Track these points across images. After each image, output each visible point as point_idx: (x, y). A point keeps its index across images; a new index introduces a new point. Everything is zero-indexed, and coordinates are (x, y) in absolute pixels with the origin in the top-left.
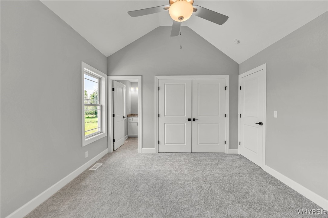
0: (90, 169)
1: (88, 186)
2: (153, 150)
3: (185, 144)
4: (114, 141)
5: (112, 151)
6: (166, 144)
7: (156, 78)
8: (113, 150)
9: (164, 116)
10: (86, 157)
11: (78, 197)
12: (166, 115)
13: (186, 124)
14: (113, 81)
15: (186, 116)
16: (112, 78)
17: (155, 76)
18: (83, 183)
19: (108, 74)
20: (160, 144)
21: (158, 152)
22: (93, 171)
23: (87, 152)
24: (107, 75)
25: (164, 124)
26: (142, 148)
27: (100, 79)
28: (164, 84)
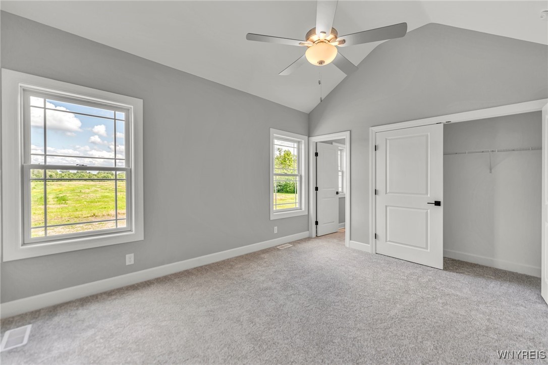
0: (278, 247)
1: (265, 258)
2: (367, 248)
3: (427, 248)
4: (317, 223)
5: (314, 235)
6: (389, 241)
7: (372, 130)
8: (316, 236)
9: (386, 193)
10: (275, 232)
11: (251, 264)
12: (389, 193)
13: (429, 211)
14: (316, 143)
15: (429, 195)
16: (314, 139)
17: (370, 128)
18: (262, 256)
19: (309, 135)
20: (378, 239)
21: (374, 252)
22: (278, 249)
23: (276, 228)
24: (307, 137)
25: (386, 206)
26: (350, 239)
27: (299, 142)
28: (386, 139)
